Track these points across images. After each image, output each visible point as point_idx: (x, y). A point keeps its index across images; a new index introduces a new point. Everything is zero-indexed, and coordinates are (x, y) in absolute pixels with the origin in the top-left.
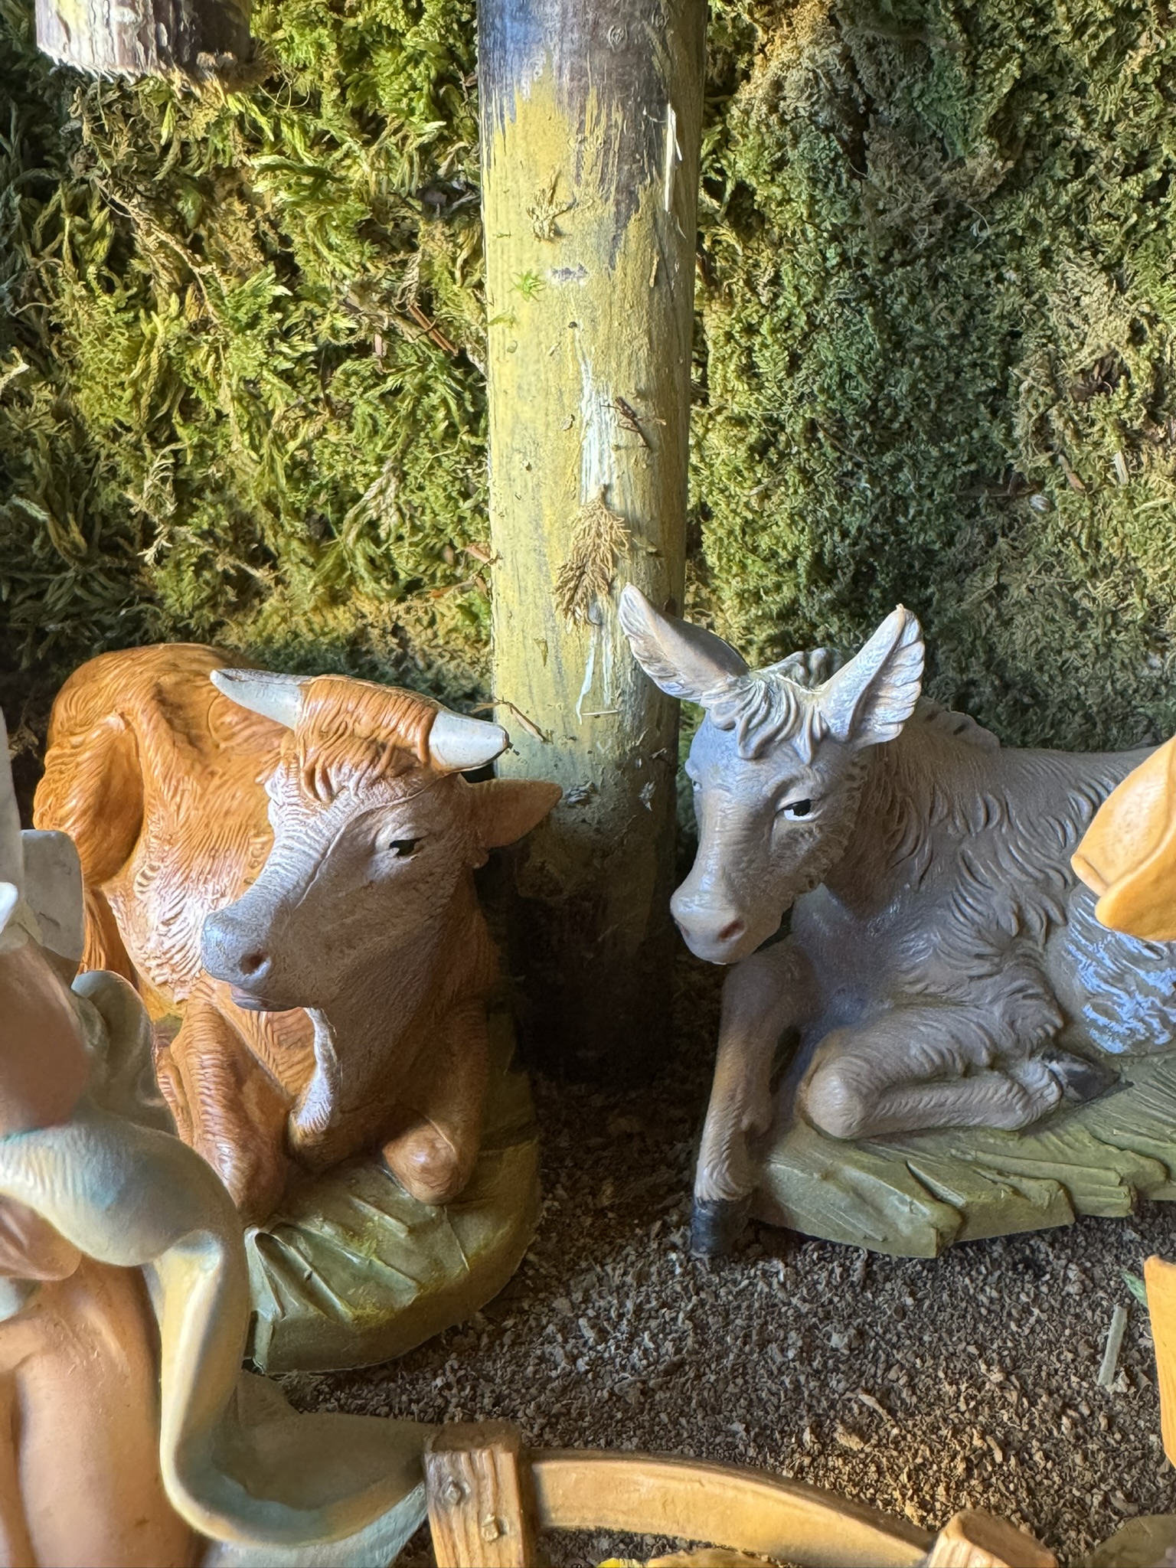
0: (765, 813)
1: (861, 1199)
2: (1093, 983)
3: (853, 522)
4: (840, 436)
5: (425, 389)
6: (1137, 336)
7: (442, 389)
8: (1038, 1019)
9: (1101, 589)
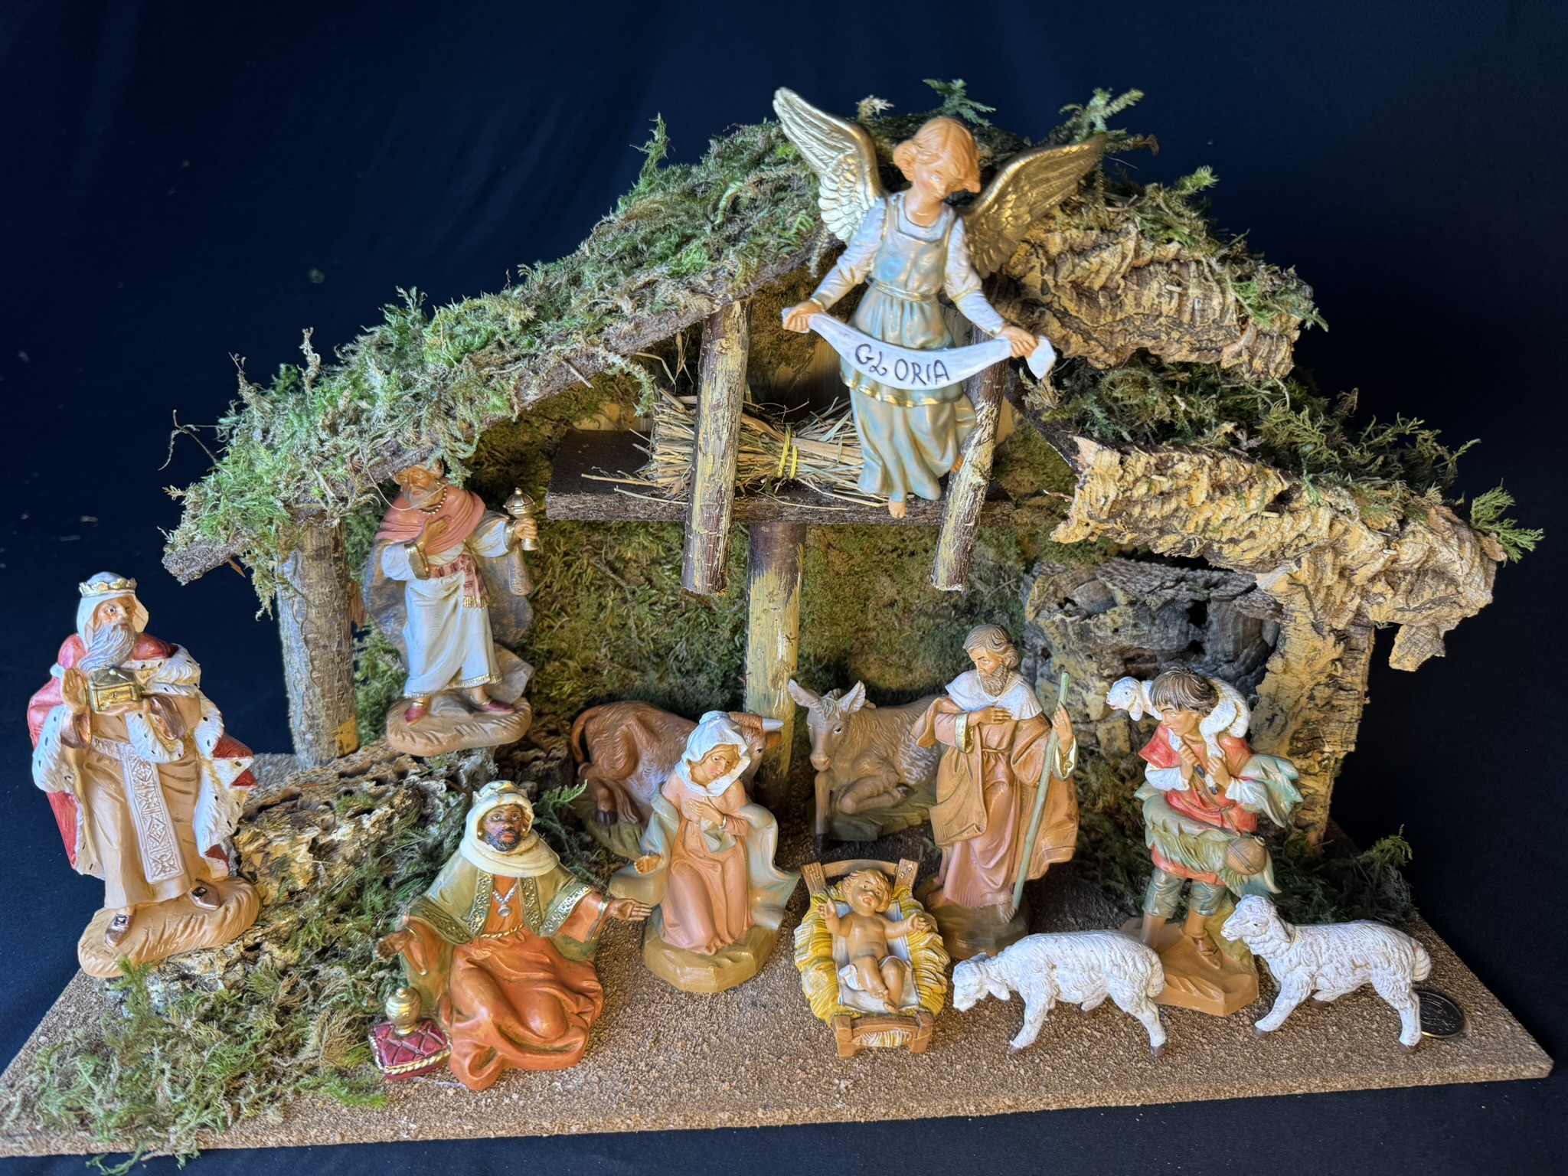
0: (830, 733)
1: (857, 828)
2: (905, 766)
3: (825, 644)
4: (821, 623)
5: (698, 616)
6: (899, 593)
7: (704, 616)
8: (893, 778)
9: (894, 658)
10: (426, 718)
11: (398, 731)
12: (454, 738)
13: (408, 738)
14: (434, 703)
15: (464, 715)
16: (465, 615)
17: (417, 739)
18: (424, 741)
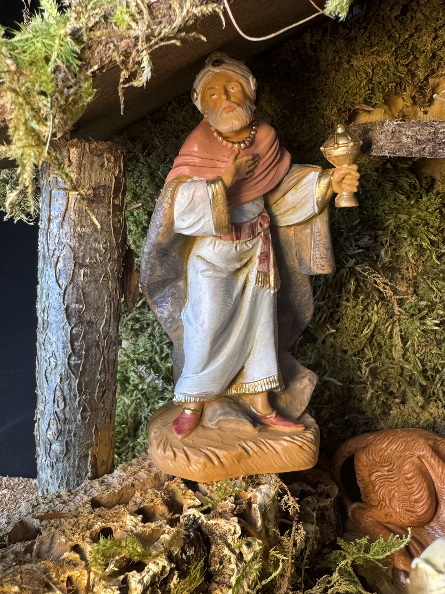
10: (200, 430)
11: (166, 444)
12: (239, 458)
13: (181, 455)
14: (208, 412)
15: (248, 428)
16: (255, 298)
17: (192, 457)
18: (203, 460)
